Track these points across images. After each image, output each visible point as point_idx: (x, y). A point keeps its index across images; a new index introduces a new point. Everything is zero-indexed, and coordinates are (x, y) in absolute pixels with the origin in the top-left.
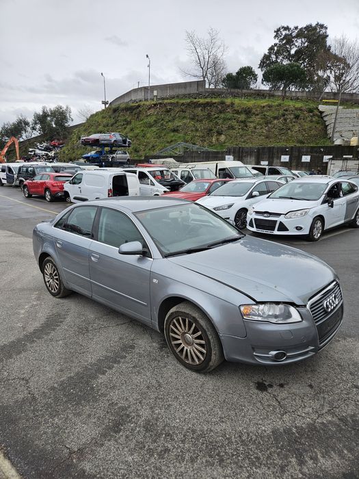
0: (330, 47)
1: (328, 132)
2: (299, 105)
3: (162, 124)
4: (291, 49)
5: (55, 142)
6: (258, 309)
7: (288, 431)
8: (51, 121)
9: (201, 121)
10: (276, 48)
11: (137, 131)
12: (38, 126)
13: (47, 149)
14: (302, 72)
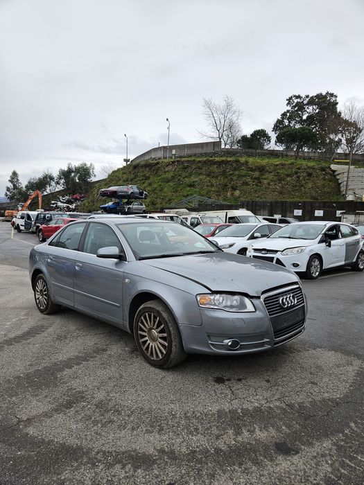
0: (340, 113)
1: (342, 190)
2: (311, 164)
3: (179, 180)
4: (303, 115)
5: (78, 196)
6: (214, 300)
7: (233, 412)
8: (75, 176)
9: (217, 177)
10: (288, 114)
11: (156, 186)
12: (62, 181)
13: (69, 202)
14: (314, 135)
